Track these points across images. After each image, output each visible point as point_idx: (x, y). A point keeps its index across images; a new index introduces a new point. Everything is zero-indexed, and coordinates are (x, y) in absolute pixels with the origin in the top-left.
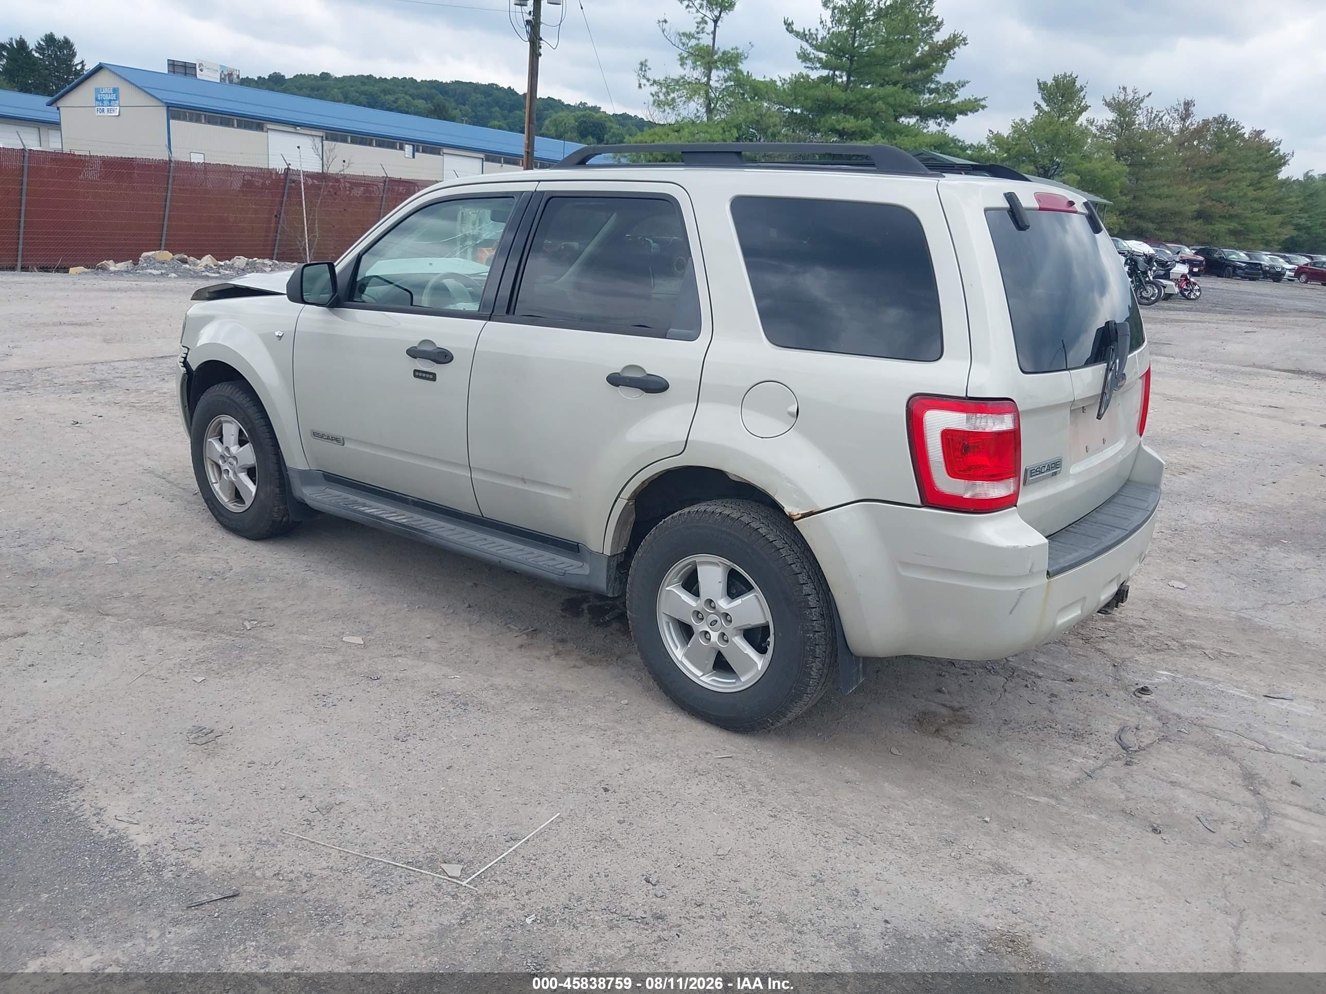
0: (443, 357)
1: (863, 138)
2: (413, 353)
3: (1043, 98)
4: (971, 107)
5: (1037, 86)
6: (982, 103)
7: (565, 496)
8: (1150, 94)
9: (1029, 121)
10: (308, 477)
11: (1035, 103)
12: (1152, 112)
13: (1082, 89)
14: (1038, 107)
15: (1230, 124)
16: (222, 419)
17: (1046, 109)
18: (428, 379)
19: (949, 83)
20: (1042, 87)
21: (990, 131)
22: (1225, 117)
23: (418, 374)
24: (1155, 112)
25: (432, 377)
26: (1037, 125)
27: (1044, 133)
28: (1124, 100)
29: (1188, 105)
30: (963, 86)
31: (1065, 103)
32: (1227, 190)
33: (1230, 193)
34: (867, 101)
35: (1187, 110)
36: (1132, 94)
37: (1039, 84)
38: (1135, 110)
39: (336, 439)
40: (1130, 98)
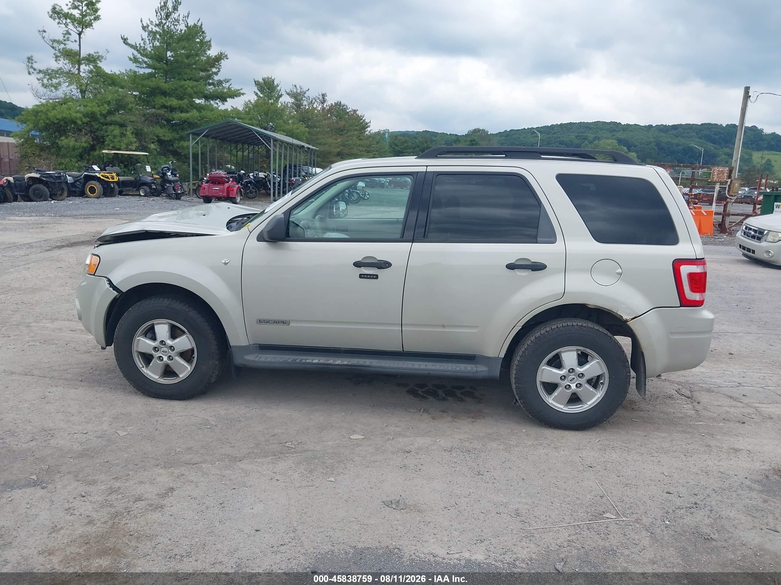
0: (384, 265)
1: (182, 112)
2: (357, 264)
3: (258, 89)
4: (235, 94)
5: (254, 83)
6: (241, 91)
7: (474, 331)
8: (309, 89)
9: (253, 102)
10: (246, 349)
11: (255, 92)
12: (309, 99)
13: (278, 86)
14: (257, 94)
15: (343, 106)
16: (155, 322)
17: (262, 96)
18: (373, 278)
19: (220, 80)
20: (257, 83)
21: (232, 106)
22: (340, 102)
23: (362, 276)
24: (311, 99)
25: (376, 277)
26: (257, 105)
27: (262, 109)
28: (296, 92)
29: (323, 95)
30: (227, 82)
31: (270, 93)
32: (347, 141)
33: (349, 142)
34: (181, 89)
35: (324, 98)
36: (300, 89)
37: (255, 82)
38: (302, 98)
39: (283, 322)
40: (299, 91)
